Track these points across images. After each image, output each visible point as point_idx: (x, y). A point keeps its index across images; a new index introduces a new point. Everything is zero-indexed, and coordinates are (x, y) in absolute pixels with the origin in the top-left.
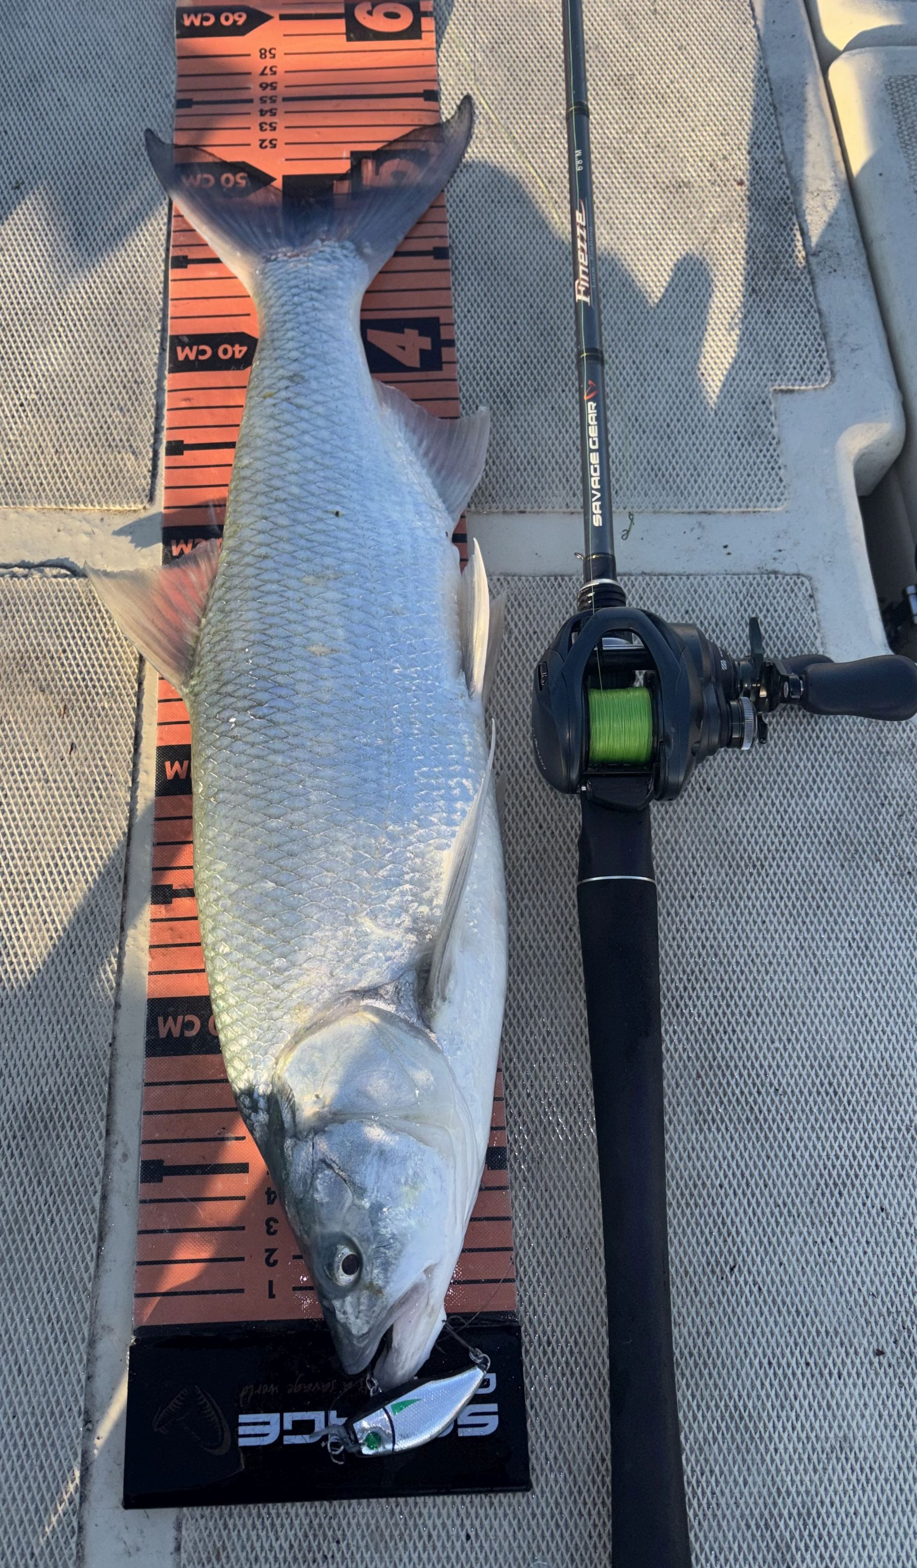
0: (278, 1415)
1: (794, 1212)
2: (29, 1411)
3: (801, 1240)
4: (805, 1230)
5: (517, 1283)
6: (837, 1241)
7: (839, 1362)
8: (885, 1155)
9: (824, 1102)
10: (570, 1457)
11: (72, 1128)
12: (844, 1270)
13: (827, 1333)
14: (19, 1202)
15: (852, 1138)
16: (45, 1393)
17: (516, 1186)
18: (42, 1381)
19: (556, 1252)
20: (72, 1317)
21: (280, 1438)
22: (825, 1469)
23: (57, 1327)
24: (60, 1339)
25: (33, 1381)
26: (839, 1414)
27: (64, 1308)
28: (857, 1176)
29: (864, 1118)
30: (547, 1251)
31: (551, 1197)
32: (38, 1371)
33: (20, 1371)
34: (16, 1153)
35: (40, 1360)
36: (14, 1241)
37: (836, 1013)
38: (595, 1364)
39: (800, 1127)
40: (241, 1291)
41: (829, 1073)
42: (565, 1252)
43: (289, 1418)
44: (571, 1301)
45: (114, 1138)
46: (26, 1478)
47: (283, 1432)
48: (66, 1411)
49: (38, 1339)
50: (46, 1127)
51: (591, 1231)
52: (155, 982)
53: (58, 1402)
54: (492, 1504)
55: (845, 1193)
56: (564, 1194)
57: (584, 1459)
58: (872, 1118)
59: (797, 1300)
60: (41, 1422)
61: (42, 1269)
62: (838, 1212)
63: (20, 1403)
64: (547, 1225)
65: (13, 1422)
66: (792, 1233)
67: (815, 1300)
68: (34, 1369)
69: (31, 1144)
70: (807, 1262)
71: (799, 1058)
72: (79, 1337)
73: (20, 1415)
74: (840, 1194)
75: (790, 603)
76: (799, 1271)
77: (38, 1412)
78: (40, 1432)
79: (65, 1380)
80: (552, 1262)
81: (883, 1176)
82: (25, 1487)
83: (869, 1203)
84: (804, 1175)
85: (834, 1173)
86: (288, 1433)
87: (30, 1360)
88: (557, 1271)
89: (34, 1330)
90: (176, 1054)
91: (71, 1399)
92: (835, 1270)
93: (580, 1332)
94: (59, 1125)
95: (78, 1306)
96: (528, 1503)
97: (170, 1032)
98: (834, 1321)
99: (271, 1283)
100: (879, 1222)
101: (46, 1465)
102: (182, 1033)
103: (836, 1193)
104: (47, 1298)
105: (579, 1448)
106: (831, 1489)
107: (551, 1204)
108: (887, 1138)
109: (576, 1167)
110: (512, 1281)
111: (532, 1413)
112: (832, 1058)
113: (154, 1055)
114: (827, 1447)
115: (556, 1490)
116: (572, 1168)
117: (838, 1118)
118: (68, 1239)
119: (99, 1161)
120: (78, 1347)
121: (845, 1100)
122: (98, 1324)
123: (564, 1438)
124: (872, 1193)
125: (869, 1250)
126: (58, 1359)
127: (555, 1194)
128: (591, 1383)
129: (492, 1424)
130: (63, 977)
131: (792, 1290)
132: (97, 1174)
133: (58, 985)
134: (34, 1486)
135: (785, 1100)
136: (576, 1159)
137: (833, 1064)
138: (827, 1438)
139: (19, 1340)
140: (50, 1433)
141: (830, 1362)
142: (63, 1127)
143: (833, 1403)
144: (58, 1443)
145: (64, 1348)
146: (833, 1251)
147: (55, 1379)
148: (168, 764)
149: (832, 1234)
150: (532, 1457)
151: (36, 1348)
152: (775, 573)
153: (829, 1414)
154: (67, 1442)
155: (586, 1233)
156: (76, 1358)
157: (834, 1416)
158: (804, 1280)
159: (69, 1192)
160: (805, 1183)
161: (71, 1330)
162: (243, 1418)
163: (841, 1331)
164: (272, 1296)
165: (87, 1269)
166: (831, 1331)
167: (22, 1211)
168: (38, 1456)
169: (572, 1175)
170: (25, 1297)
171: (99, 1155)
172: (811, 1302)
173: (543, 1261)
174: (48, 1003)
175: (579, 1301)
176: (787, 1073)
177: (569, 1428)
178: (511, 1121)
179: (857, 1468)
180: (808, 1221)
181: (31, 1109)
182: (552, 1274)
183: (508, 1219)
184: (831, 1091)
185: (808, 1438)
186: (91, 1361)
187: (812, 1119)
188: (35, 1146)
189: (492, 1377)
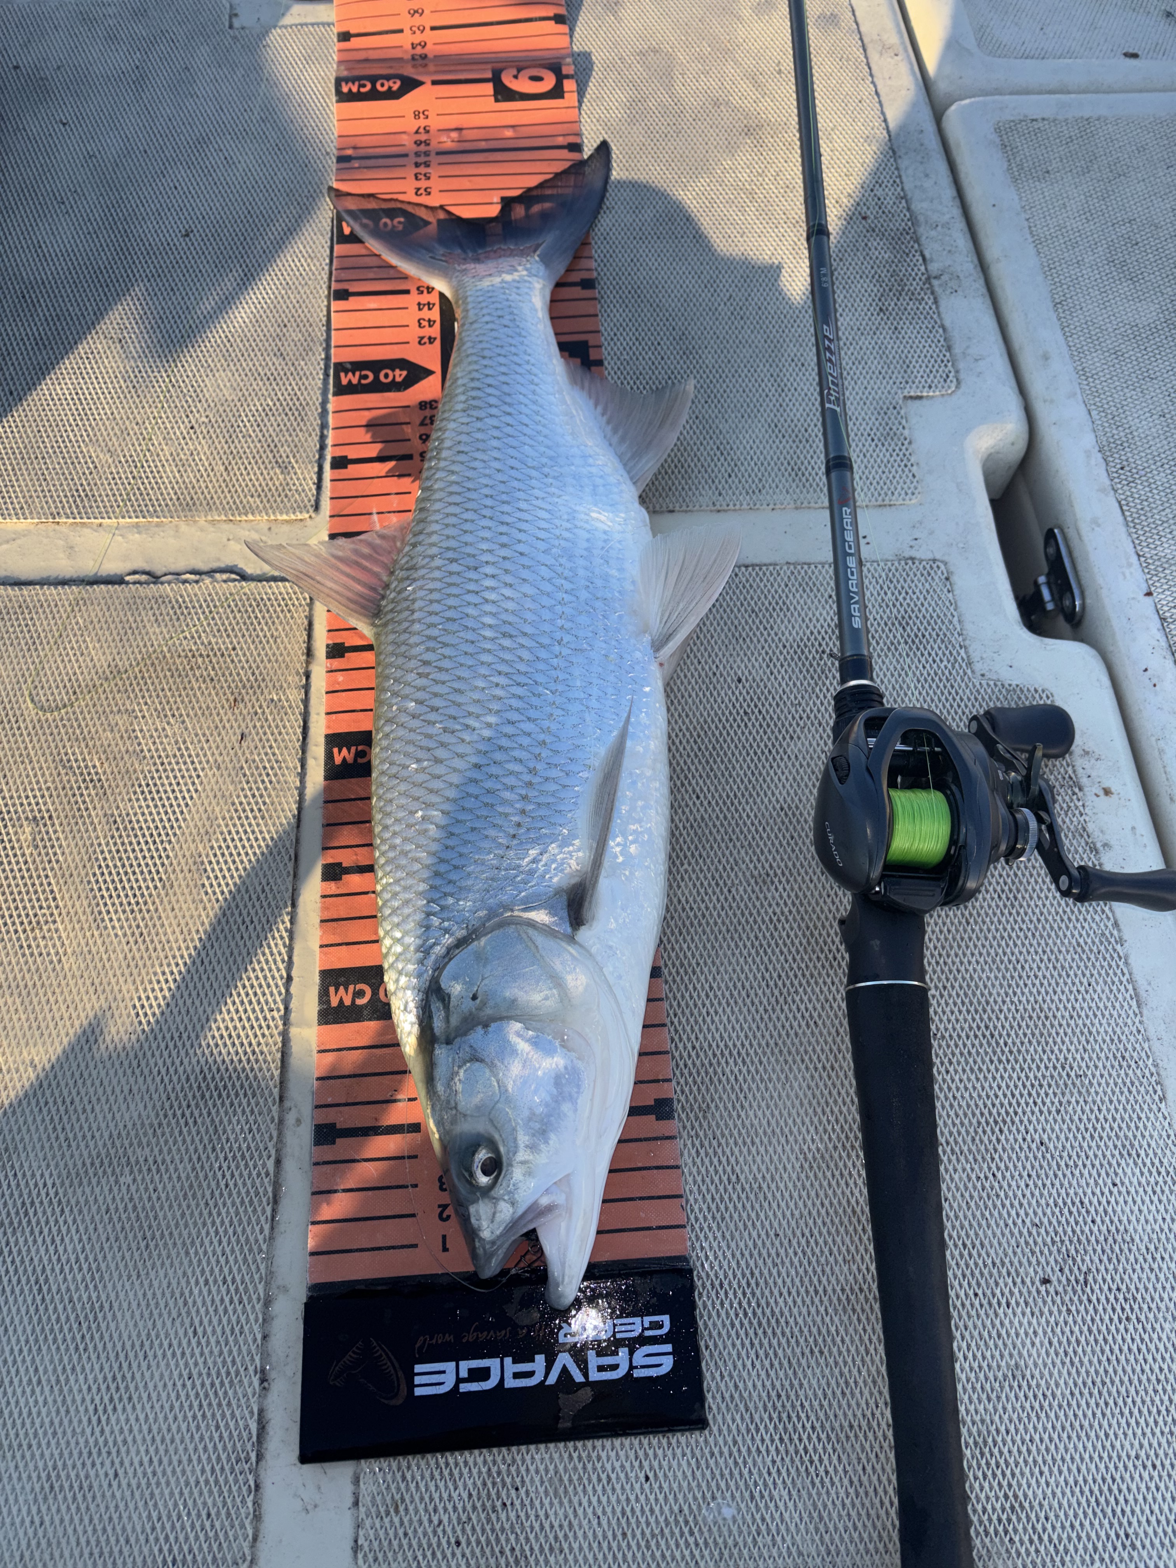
0: (453, 1364)
1: (957, 1149)
2: (204, 1372)
3: (964, 1176)
4: (968, 1167)
5: (689, 1228)
6: (999, 1175)
7: (1007, 1291)
8: (1042, 1092)
9: (981, 1045)
10: (746, 1395)
11: (245, 1095)
12: (1008, 1203)
13: (994, 1264)
14: (194, 1169)
15: (1010, 1077)
16: (221, 1353)
17: (685, 1134)
18: (218, 1342)
19: (726, 1197)
20: (247, 1278)
21: (456, 1386)
22: (998, 1398)
23: (232, 1289)
24: (236, 1299)
25: (208, 1343)
26: (1009, 1343)
27: (239, 1270)
28: (1016, 1113)
29: (1021, 1058)
30: (717, 1197)
31: (719, 1145)
32: (214, 1332)
33: (195, 1333)
34: (191, 1122)
35: (215, 1321)
36: (189, 1207)
37: (989, 960)
38: (768, 1304)
39: (960, 1069)
40: (415, 1246)
41: (985, 1017)
42: (735, 1197)
43: (465, 1366)
44: (742, 1245)
45: (287, 1104)
46: (202, 1438)
47: (459, 1381)
48: (242, 1370)
49: (213, 1301)
50: (220, 1096)
51: (759, 1176)
52: (326, 954)
53: (234, 1362)
54: (669, 1444)
55: (1005, 1129)
56: (731, 1141)
57: (759, 1396)
58: (1029, 1058)
59: (963, 1233)
60: (217, 1382)
61: (217, 1232)
62: (999, 1148)
63: (196, 1364)
64: (716, 1172)
65: (189, 1384)
66: (955, 1170)
67: (981, 1233)
68: (209, 1330)
69: (205, 1112)
70: (972, 1197)
71: (955, 1004)
72: (254, 1297)
73: (195, 1376)
74: (1001, 1131)
75: (927, 586)
76: (964, 1205)
77: (213, 1373)
78: (216, 1393)
79: (241, 1340)
80: (722, 1207)
81: (1041, 1112)
82: (200, 1447)
83: (1028, 1138)
84: (965, 1115)
85: (994, 1111)
86: (465, 1380)
87: (206, 1321)
88: (727, 1216)
89: (210, 1292)
90: (348, 1021)
91: (247, 1359)
92: (999, 1203)
93: (752, 1274)
94: (232, 1093)
95: (253, 1268)
96: (706, 1441)
97: (341, 1000)
98: (1000, 1252)
99: (444, 1237)
100: (1040, 1155)
101: (222, 1425)
102: (353, 1001)
103: (997, 1130)
104: (222, 1260)
105: (754, 1386)
106: (1006, 1417)
107: (720, 1151)
108: (1044, 1077)
109: (743, 1114)
110: (684, 1227)
111: (706, 1354)
112: (988, 1003)
113: (326, 1023)
114: (1000, 1375)
115: (734, 1427)
116: (739, 1116)
117: (995, 1059)
118: (242, 1202)
119: (272, 1126)
120: (253, 1307)
121: (1002, 1042)
122: (274, 1286)
123: (740, 1376)
124: (1031, 1129)
125: (1031, 1183)
126: (234, 1319)
127: (723, 1142)
128: (764, 1322)
129: (667, 1364)
130: (236, 952)
131: (958, 1224)
132: (271, 1138)
133: (231, 960)
134: (210, 1447)
135: (944, 1044)
136: (742, 1107)
137: (989, 1009)
138: (999, 1367)
139: (195, 1302)
140: (226, 1393)
141: (998, 1292)
142: (237, 1095)
143: (1004, 1332)
144: (234, 1403)
145: (239, 1308)
146: (996, 1185)
147: (231, 1339)
148: (336, 750)
149: (994, 1169)
150: (709, 1396)
151: (211, 1310)
152: (912, 559)
153: (1000, 1343)
154: (243, 1401)
155: (755, 1179)
156: (252, 1317)
157: (1005, 1345)
158: (969, 1214)
159: (243, 1157)
160: (966, 1122)
161: (246, 1290)
162: (418, 1368)
163: (1007, 1261)
164: (445, 1249)
165: (262, 1231)
166: (998, 1262)
167: (197, 1177)
168: (213, 1415)
169: (739, 1123)
170: (200, 1261)
171: (273, 1121)
172: (977, 1235)
173: (713, 1207)
174: (221, 977)
175: (751, 1244)
176: (945, 1018)
177: (744, 1366)
178: (678, 1073)
179: (1030, 1395)
180: (971, 1158)
181: (205, 1078)
182: (723, 1219)
183: (677, 1167)
184: (988, 1034)
185: (980, 1367)
186: (267, 1320)
187: (971, 1060)
188: (209, 1114)
189: (666, 1319)
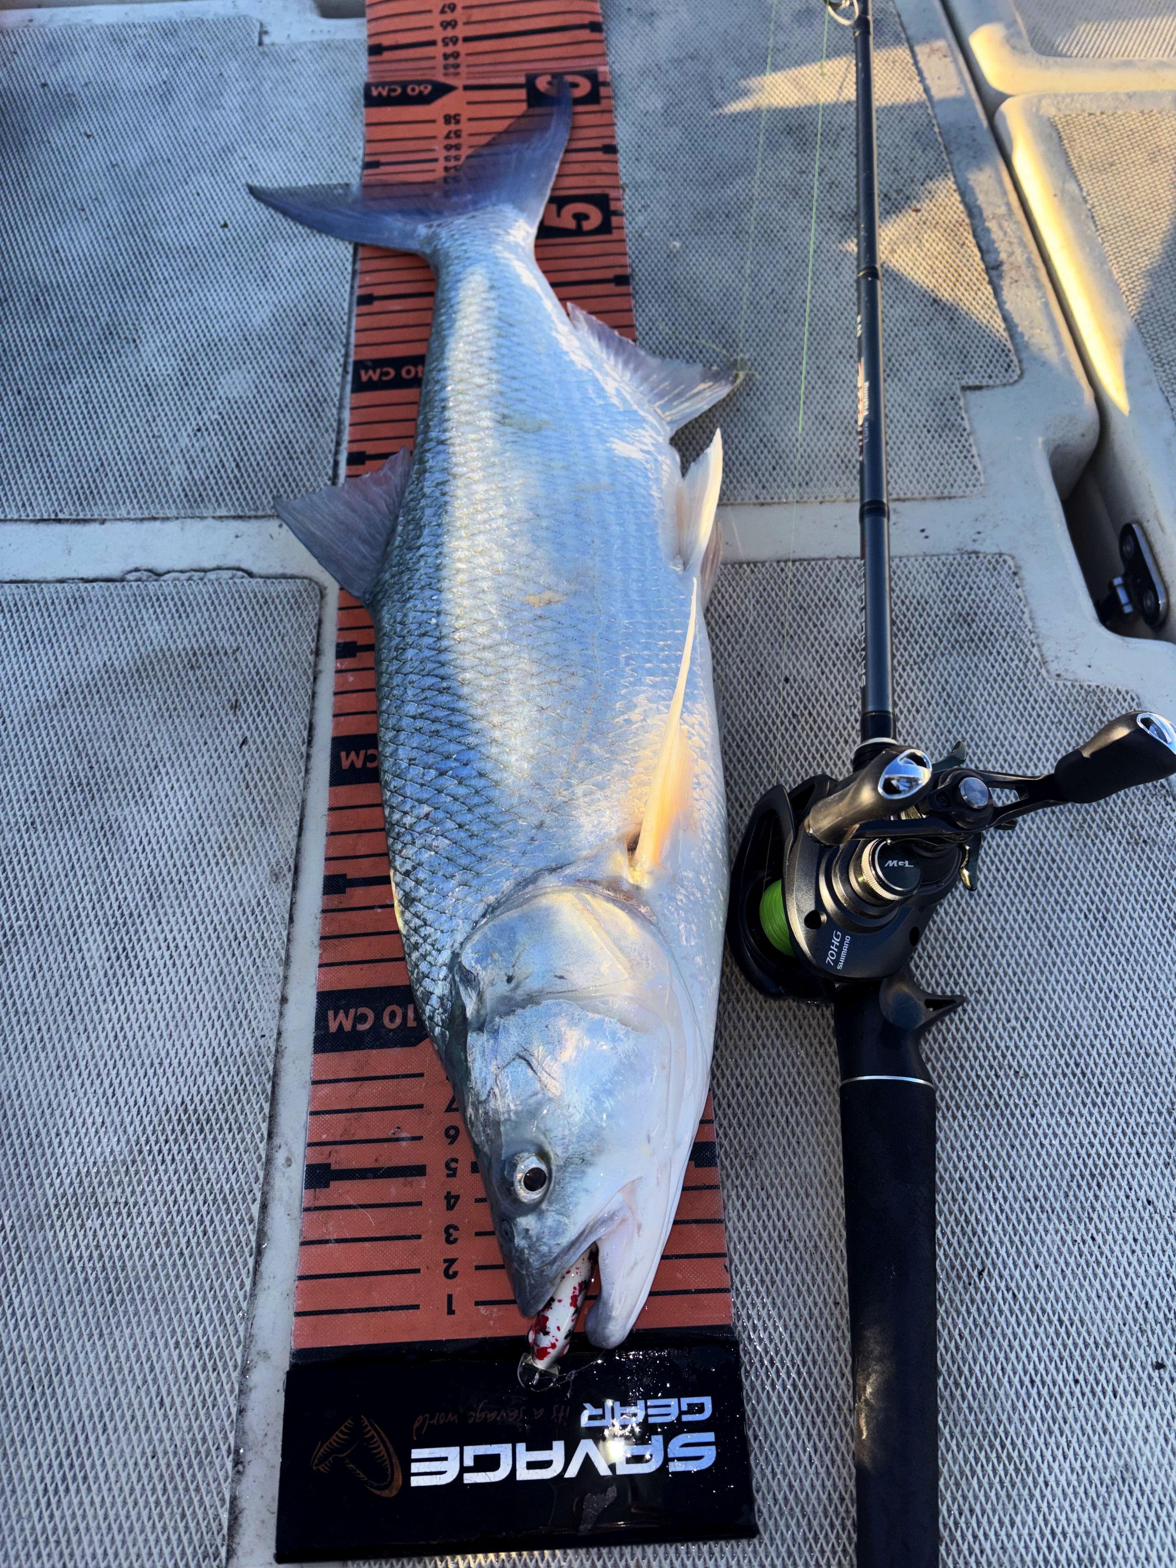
0: (456, 1450)
1: (1047, 1207)
2: (170, 1450)
3: (1058, 1239)
4: (1061, 1227)
5: (733, 1293)
6: (1099, 1239)
7: (1112, 1378)
8: (1146, 1142)
9: (1071, 1085)
10: (802, 1497)
11: (230, 1130)
12: (1110, 1272)
13: (1097, 1345)
14: (169, 1213)
15: (1107, 1123)
16: (190, 1429)
17: (728, 1184)
18: (187, 1415)
19: (776, 1257)
20: (223, 1341)
21: (460, 1477)
22: (1106, 1505)
23: (206, 1353)
24: (209, 1366)
25: (176, 1415)
26: (1117, 1439)
27: (215, 1331)
28: (1116, 1166)
29: (1118, 1101)
30: (766, 1257)
31: (769, 1196)
32: (183, 1403)
33: (162, 1403)
34: (168, 1159)
35: (185, 1389)
36: (161, 1256)
37: (1077, 988)
38: (827, 1386)
39: (1047, 1112)
40: (416, 1307)
41: (1075, 1053)
42: (787, 1257)
43: (471, 1452)
44: (795, 1314)
45: (277, 1141)
46: (165, 1529)
47: (463, 1470)
48: (213, 1449)
49: (183, 1367)
50: (202, 1130)
51: (815, 1234)
52: (325, 974)
53: (204, 1440)
54: (711, 1553)
55: (1104, 1184)
56: (782, 1193)
57: (819, 1498)
58: (1128, 1101)
59: (1058, 1308)
60: (185, 1463)
61: (191, 1287)
62: (1098, 1206)
63: (161, 1441)
64: (765, 1228)
65: (152, 1463)
66: (1046, 1231)
67: (1080, 1307)
68: (178, 1401)
69: (184, 1148)
70: (1067, 1264)
71: (1039, 1037)
72: (231, 1364)
73: (160, 1455)
74: (1099, 1186)
75: (993, 581)
76: (1059, 1274)
77: (181, 1452)
78: (183, 1475)
79: (213, 1414)
80: (772, 1269)
81: (1146, 1165)
82: (163, 1539)
83: (1132, 1195)
84: (1056, 1166)
85: (1090, 1163)
86: (469, 1470)
87: (174, 1390)
88: (778, 1279)
89: (180, 1356)
90: (346, 1049)
91: (220, 1436)
92: (1100, 1272)
93: (808, 1349)
94: (216, 1128)
95: (231, 1329)
96: (755, 1552)
97: (341, 1024)
98: (1104, 1331)
99: (450, 1297)
100: (1146, 1216)
101: (188, 1513)
102: (354, 1026)
103: (1094, 1185)
104: (196, 1320)
105: (813, 1486)
106: (1115, 1529)
107: (768, 1203)
108: (1147, 1123)
109: (795, 1162)
110: (727, 1291)
111: (755, 1445)
112: (1077, 1037)
113: (323, 1051)
114: (1106, 1478)
115: (788, 1536)
116: (791, 1164)
117: (1088, 1101)
118: (222, 1252)
119: (259, 1166)
120: (229, 1375)
121: (1095, 1082)
122: (253, 1350)
123: (795, 1473)
124: (1135, 1185)
125: (1137, 1249)
126: (206, 1389)
127: (772, 1193)
128: (823, 1408)
129: (709, 1455)
130: (226, 971)
131: (1052, 1296)
132: (257, 1179)
133: (220, 979)
134: (174, 1538)
135: (1027, 1082)
136: (795, 1153)
137: (1078, 1043)
138: (1105, 1468)
139: (163, 1368)
140: (194, 1476)
141: (1102, 1378)
142: (221, 1130)
143: (1110, 1426)
144: (203, 1488)
145: (213, 1376)
146: (1095, 1250)
147: (202, 1413)
148: (343, 754)
149: (1093, 1231)
150: (758, 1497)
151: (181, 1377)
152: (976, 553)
153: (1106, 1439)
154: (213, 1486)
155: (810, 1236)
156: (227, 1388)
157: (1112, 1441)
158: (1065, 1284)
159: (225, 1200)
160: (1057, 1174)
161: (222, 1355)
162: (416, 1453)
163: (1112, 1341)
164: (451, 1312)
165: (242, 1285)
166: (1101, 1342)
167: (172, 1222)
168: (179, 1501)
169: (791, 1171)
170: (170, 1319)
171: (259, 1158)
172: (1075, 1309)
173: (762, 1268)
174: (208, 998)
175: (805, 1313)
176: (1027, 1054)
177: (800, 1462)
178: (720, 1113)
179: (1144, 1502)
180: (1064, 1217)
181: (186, 1111)
182: (773, 1282)
183: (720, 1221)
184: (1078, 1072)
185: (1083, 1468)
186: (243, 1392)
187: (1060, 1102)
188: (189, 1150)
189: (707, 1401)
